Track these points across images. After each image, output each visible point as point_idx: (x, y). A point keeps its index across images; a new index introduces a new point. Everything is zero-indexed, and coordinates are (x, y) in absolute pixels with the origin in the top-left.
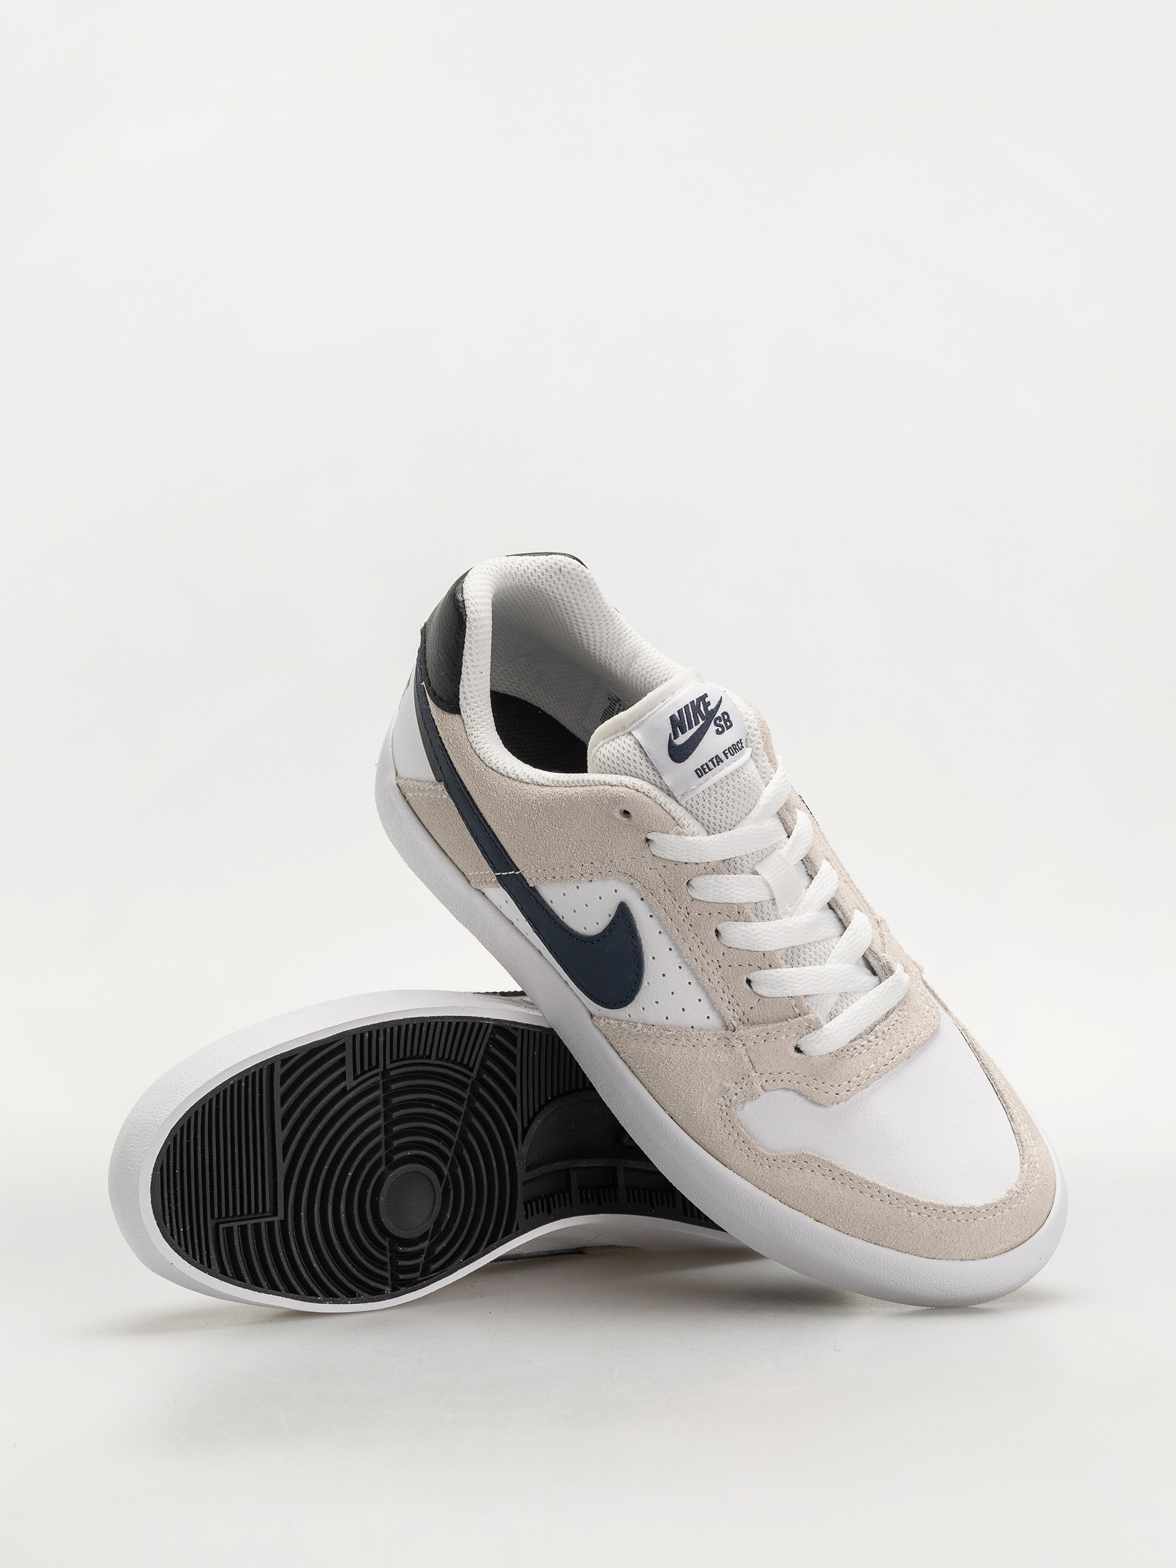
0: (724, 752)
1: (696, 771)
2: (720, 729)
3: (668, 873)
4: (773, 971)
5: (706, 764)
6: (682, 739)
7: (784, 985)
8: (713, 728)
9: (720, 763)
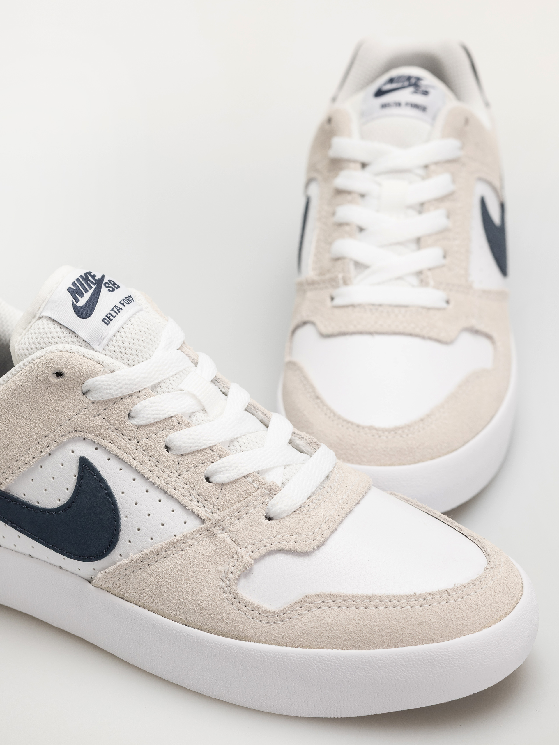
0: (120, 302)
1: (103, 321)
2: (111, 289)
3: (110, 413)
4: (224, 460)
5: (109, 313)
6: (82, 301)
7: (237, 467)
8: (104, 290)
9: (120, 310)
